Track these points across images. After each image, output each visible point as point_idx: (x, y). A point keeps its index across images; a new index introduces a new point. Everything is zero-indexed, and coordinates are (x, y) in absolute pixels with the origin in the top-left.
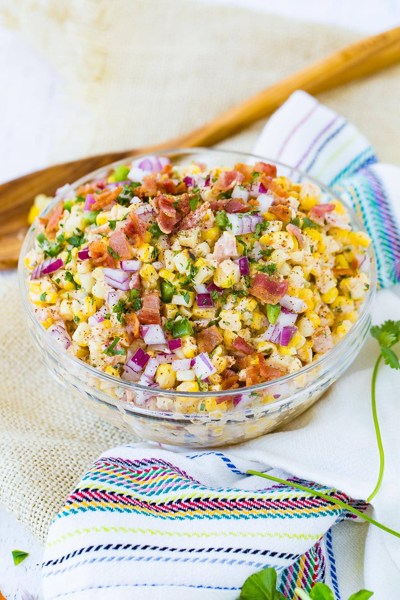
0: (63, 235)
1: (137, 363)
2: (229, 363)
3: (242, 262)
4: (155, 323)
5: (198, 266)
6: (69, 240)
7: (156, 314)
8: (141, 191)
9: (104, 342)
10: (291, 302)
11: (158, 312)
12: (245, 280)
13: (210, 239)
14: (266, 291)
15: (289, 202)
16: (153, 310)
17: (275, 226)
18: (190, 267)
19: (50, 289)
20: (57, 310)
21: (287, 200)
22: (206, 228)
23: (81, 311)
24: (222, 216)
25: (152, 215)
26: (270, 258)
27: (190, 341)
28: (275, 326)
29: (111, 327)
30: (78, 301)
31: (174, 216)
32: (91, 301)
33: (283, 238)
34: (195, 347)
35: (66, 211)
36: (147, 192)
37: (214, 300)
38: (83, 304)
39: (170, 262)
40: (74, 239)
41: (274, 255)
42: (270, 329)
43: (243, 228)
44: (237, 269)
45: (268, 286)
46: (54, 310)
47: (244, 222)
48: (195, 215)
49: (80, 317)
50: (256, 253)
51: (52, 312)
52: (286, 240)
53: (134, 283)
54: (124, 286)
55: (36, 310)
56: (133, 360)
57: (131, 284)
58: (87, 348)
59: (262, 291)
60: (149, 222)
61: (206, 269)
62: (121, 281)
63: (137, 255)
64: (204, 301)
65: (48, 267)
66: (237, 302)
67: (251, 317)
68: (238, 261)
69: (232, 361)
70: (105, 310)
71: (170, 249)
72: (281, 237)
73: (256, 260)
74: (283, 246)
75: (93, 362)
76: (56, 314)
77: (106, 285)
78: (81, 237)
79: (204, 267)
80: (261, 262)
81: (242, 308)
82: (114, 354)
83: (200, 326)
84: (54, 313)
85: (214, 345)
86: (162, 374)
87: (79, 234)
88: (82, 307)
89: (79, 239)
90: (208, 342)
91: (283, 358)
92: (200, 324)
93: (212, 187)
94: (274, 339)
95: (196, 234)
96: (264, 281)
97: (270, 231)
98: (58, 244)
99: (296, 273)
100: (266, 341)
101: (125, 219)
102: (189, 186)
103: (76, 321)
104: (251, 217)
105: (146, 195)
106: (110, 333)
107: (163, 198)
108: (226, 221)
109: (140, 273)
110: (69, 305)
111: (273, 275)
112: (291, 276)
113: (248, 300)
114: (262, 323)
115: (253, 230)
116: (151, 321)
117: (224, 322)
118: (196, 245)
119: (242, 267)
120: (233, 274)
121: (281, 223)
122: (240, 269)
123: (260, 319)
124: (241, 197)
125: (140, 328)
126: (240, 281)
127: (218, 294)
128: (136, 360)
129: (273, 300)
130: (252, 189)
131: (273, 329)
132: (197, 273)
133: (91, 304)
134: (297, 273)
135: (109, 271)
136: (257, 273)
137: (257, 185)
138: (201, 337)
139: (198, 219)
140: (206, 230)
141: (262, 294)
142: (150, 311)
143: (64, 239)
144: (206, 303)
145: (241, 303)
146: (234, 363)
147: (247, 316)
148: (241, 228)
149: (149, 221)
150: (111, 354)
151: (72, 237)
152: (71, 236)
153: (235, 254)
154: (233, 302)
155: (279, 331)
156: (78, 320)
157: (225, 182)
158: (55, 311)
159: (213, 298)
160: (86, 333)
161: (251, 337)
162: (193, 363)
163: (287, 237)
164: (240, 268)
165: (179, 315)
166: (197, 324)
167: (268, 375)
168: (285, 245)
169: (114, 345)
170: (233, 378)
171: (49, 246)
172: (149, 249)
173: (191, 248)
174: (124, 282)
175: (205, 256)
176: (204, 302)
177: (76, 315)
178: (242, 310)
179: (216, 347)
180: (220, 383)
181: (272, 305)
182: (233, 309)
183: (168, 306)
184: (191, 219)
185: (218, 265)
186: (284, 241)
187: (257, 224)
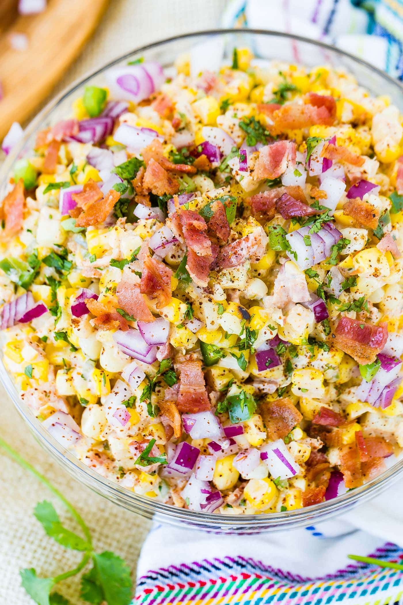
0: (36, 254)
1: (183, 465)
2: (314, 448)
3: (318, 309)
4: (204, 409)
5: (257, 328)
6: (46, 260)
7: (202, 393)
8: (145, 185)
9: (131, 440)
10: (392, 349)
11: (203, 389)
12: (323, 326)
13: (264, 269)
14: (357, 343)
15: (365, 172)
16: (197, 388)
17: (358, 242)
18: (245, 331)
19: (35, 358)
20: (52, 389)
21: (362, 169)
22: (258, 260)
23: (89, 390)
24: (280, 238)
25: (174, 247)
26: (355, 288)
27: (256, 426)
28: (371, 382)
29: (139, 421)
30: (82, 376)
31: (210, 252)
32: (103, 379)
33: (375, 264)
34: (264, 436)
35: (29, 200)
36: (156, 187)
37: (279, 355)
38: (90, 381)
39: (213, 322)
40: (53, 258)
41: (361, 284)
42: (365, 386)
43: (314, 258)
44: (310, 318)
45: (358, 335)
46: (48, 391)
47: (315, 250)
48: (242, 249)
49: (88, 399)
50: (335, 287)
51: (46, 395)
52: (378, 266)
53: (164, 356)
54: (149, 359)
55: (23, 395)
56: (178, 462)
57: (160, 357)
58: (106, 445)
59: (350, 343)
60: (172, 257)
61: (268, 333)
62: (144, 352)
63: (162, 313)
64: (267, 362)
65: (24, 316)
66: (314, 356)
67: (336, 374)
68: (312, 307)
69: (318, 443)
70: (125, 389)
71: (210, 300)
72: (371, 263)
73: (336, 296)
74: (376, 275)
75: (117, 464)
76: (52, 396)
77: (121, 354)
78: (63, 258)
79: (265, 329)
80: (344, 298)
81: (323, 363)
82: (150, 462)
83: (265, 391)
84: (49, 396)
85: (291, 428)
86: (221, 476)
87: (60, 251)
88: (89, 386)
89: (61, 261)
90: (280, 424)
91: (386, 421)
92: (263, 389)
93: (252, 171)
94: (372, 400)
95: (245, 273)
96: (353, 331)
97: (352, 251)
98: (32, 271)
99: (393, 299)
100: (359, 401)
101: (134, 259)
102: (213, 161)
103: (83, 403)
104: (322, 234)
105: (154, 192)
106: (139, 429)
107: (188, 222)
108: (287, 246)
109: (172, 343)
110: (69, 382)
111: (362, 312)
112: (386, 303)
113: (331, 354)
114: (351, 374)
115: (327, 254)
116: (196, 409)
117: (299, 389)
118: (246, 284)
119: (318, 313)
120: (307, 327)
121: (365, 232)
122: (315, 316)
123: (348, 370)
124: (297, 184)
125: (183, 421)
126: (316, 328)
127: (285, 347)
128: (182, 461)
129: (368, 358)
130: (312, 167)
131: (369, 385)
132: (256, 339)
133: (103, 383)
134: (395, 299)
135: (122, 336)
136: (340, 314)
137: (318, 161)
138: (269, 413)
139: (248, 256)
140: (258, 262)
141: (351, 346)
142: (192, 391)
143: (39, 261)
144: (270, 364)
145: (319, 356)
146: (321, 447)
147: (330, 374)
148: (311, 259)
149: (170, 256)
150: (145, 462)
151: (50, 256)
152: (48, 254)
153: (308, 298)
154: (308, 355)
155: (380, 392)
156: (87, 402)
157: (271, 162)
158: (50, 392)
159: (279, 353)
160: (102, 426)
161: (338, 396)
162: (264, 456)
163: (379, 261)
164: (315, 314)
165: (233, 383)
166: (259, 389)
167: (371, 459)
168: (378, 274)
169: (149, 451)
170: (321, 466)
171: (20, 275)
172: (179, 308)
173: (239, 290)
174: (148, 352)
175: (262, 299)
176: (267, 364)
177: (82, 397)
178: (322, 367)
179: (294, 428)
180: (305, 477)
181: (368, 365)
182: (309, 365)
183: (215, 372)
184: (235, 253)
185: (285, 321)
186: (376, 270)
187: (333, 246)
